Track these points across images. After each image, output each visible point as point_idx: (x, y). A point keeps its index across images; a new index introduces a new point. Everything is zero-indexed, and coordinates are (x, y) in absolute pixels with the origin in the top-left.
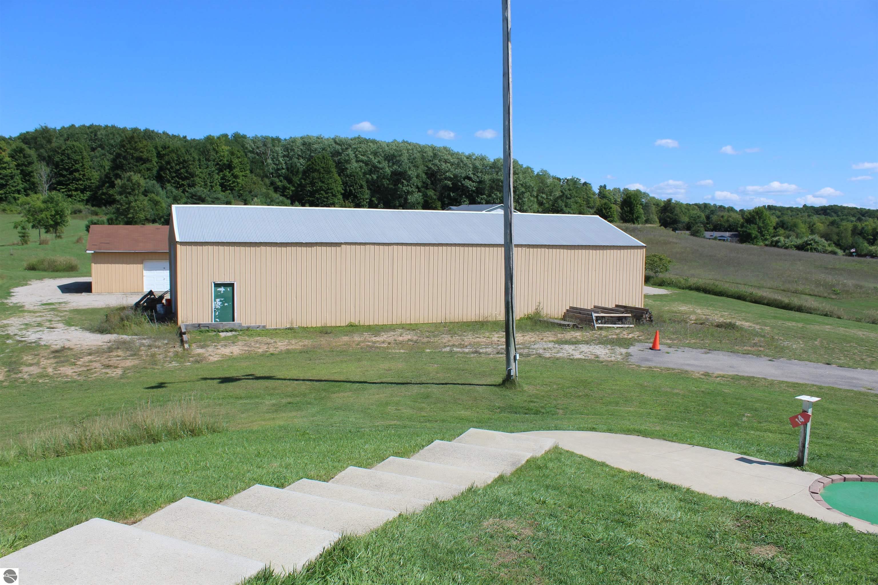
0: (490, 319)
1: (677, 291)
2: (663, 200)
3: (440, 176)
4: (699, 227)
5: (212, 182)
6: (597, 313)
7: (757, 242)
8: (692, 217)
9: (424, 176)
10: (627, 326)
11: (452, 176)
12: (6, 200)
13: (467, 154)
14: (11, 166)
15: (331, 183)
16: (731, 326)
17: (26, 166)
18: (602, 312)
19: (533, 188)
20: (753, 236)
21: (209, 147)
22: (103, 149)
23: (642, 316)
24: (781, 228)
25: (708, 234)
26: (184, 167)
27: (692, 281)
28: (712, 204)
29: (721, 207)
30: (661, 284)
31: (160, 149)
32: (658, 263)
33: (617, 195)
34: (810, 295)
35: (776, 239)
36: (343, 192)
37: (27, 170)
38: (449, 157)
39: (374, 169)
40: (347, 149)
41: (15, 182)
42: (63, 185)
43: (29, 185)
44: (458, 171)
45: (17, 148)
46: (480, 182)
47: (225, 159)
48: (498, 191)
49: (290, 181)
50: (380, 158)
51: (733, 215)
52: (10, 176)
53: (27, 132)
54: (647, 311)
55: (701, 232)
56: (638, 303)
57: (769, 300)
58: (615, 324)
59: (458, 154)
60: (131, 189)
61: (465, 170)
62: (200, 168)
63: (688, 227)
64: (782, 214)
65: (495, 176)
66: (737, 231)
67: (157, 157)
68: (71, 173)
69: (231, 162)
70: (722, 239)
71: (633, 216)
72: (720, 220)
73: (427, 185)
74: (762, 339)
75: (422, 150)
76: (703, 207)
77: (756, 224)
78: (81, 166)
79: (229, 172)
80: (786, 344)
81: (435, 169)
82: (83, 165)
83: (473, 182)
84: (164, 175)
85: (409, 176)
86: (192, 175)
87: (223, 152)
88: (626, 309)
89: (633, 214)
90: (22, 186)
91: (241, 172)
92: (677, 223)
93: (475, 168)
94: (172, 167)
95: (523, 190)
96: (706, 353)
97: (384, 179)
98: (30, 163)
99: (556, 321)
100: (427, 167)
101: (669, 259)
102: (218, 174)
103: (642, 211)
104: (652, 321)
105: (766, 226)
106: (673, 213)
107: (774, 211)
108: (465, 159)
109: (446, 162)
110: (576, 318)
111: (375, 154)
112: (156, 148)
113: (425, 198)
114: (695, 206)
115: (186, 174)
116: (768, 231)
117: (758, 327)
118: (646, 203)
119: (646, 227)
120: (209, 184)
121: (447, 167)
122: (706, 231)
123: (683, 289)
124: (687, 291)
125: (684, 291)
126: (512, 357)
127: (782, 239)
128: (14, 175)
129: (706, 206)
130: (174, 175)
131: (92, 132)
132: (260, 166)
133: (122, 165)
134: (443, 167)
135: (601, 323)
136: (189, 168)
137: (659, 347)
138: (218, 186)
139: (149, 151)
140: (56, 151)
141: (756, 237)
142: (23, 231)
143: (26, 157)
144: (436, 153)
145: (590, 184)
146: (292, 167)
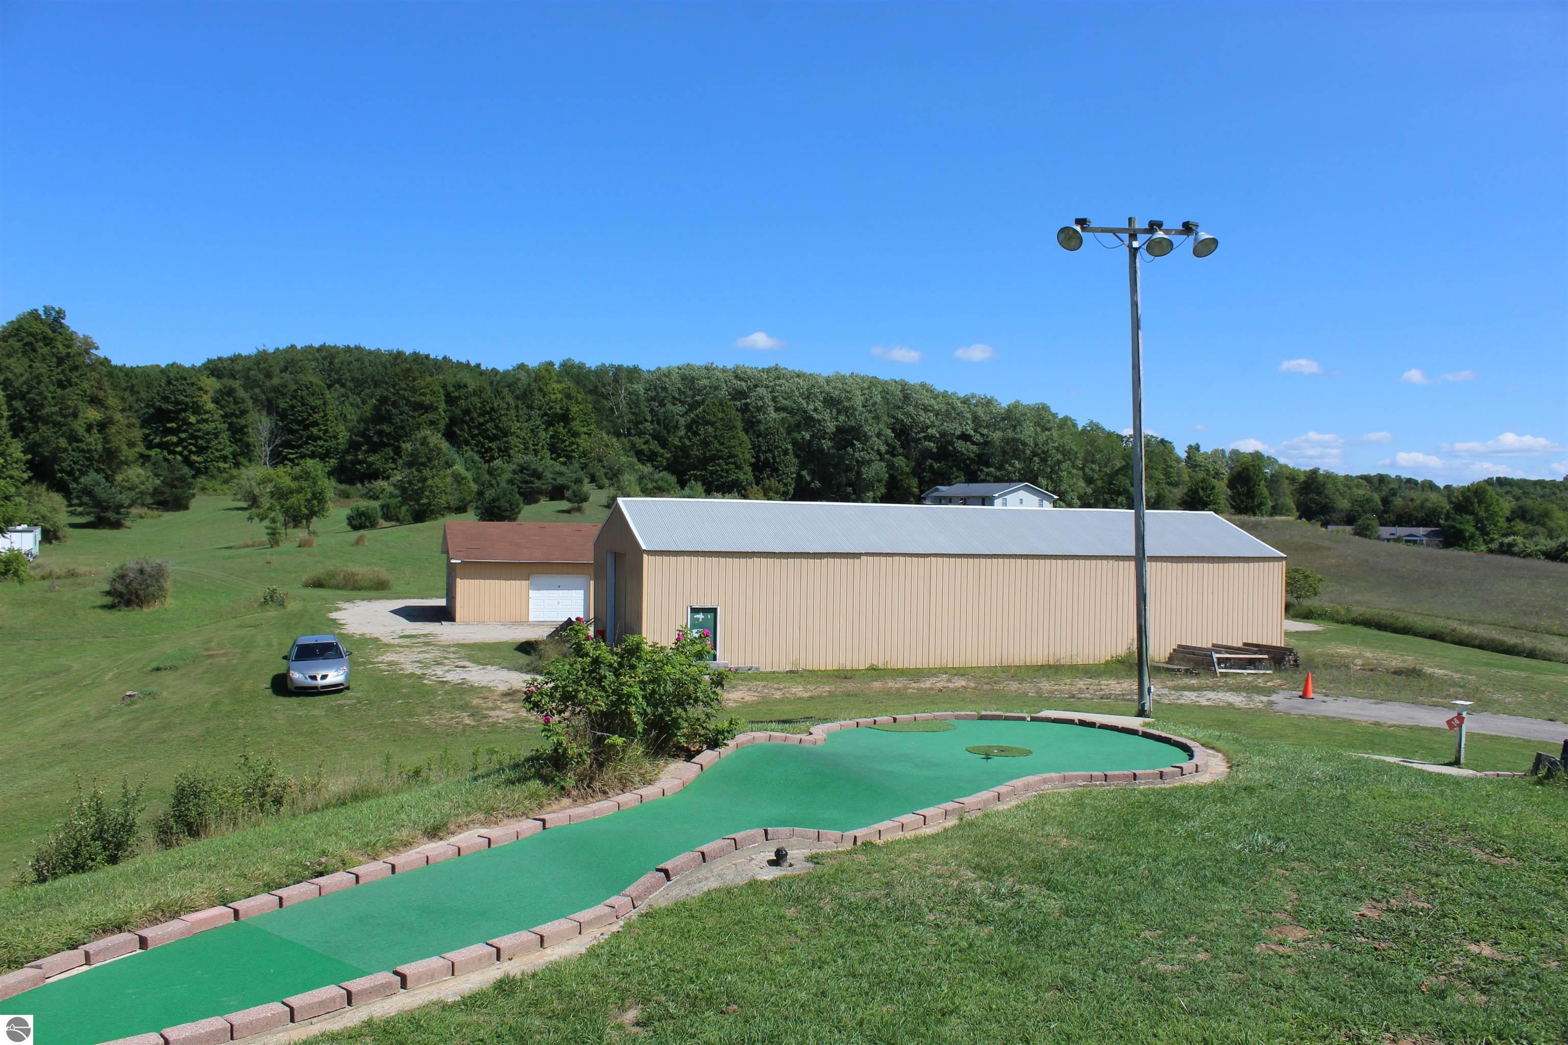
0: (1063, 662)
1: (1333, 626)
2: (1303, 469)
3: (916, 433)
4: (1368, 519)
5: (537, 445)
6: (1219, 652)
7: (1473, 545)
8: (1356, 501)
9: (889, 432)
10: (1262, 672)
11: (938, 436)
12: (206, 472)
13: (961, 394)
14: (216, 417)
15: (734, 447)
16: (1414, 673)
17: (237, 417)
18: (1227, 652)
19: (1076, 453)
20: (1467, 534)
21: (534, 386)
22: (343, 386)
23: (1284, 658)
24: (1518, 520)
25: (1385, 531)
26: (492, 420)
27: (1357, 611)
28: (1393, 476)
29: (1409, 481)
30: (1307, 616)
31: (451, 389)
32: (1302, 582)
33: (1219, 463)
34: (1560, 635)
35: (1510, 539)
36: (753, 460)
37: (238, 423)
38: (932, 402)
39: (809, 421)
40: (756, 386)
41: (220, 443)
42: (292, 447)
43: (241, 447)
44: (948, 426)
45: (225, 387)
46: (986, 443)
47: (558, 407)
48: (1016, 459)
49: (664, 443)
50: (819, 404)
51: (1433, 497)
52: (213, 434)
53: (220, 359)
54: (1290, 651)
55: (1373, 527)
56: (1277, 641)
57: (1482, 641)
58: (1245, 669)
59: (945, 394)
60: (428, 458)
61: (961, 424)
62: (518, 421)
63: (1349, 520)
64: (1524, 493)
65: (1010, 434)
66: (1438, 525)
67: (446, 402)
68: (306, 428)
69: (568, 409)
70: (1412, 541)
71: (1253, 502)
72: (1408, 506)
73: (894, 448)
74: (1461, 690)
75: (885, 389)
76: (1376, 481)
77: (1472, 513)
78: (323, 417)
79: (564, 428)
80: (1496, 697)
81: (907, 421)
82: (326, 415)
83: (974, 443)
84: (458, 432)
85: (865, 434)
86: (506, 433)
87: (555, 394)
88: (1260, 648)
89: (1253, 498)
90: (231, 450)
91: (583, 426)
92: (1329, 512)
93: (976, 418)
94: (472, 420)
95: (1059, 457)
96: (1377, 703)
97: (825, 439)
98: (244, 413)
99: (1160, 665)
100: (894, 417)
101: (1319, 576)
102: (546, 430)
103: (1266, 492)
104: (1298, 666)
105: (1492, 517)
106: (1321, 493)
107: (1508, 488)
108: (959, 404)
109: (926, 409)
110: (1189, 660)
111: (808, 397)
112: (444, 386)
113: (891, 472)
114: (1361, 481)
115: (494, 431)
116: (1496, 525)
117: (1457, 676)
118: (1272, 476)
119: (1277, 521)
120: (532, 447)
121: (929, 418)
122: (1382, 525)
123: (1343, 623)
124: (1350, 626)
125: (1345, 626)
126: (1146, 690)
127: (1519, 539)
128: (219, 432)
129: (1382, 479)
130: (476, 432)
131: (324, 358)
132: (607, 416)
133: (390, 415)
134: (922, 419)
135: (1225, 668)
136: (500, 421)
137: (1311, 695)
138: (545, 450)
139: (433, 393)
140: (280, 391)
141: (1472, 537)
142: (273, 525)
143: (238, 403)
144: (906, 393)
145: (1171, 443)
146: (666, 418)
